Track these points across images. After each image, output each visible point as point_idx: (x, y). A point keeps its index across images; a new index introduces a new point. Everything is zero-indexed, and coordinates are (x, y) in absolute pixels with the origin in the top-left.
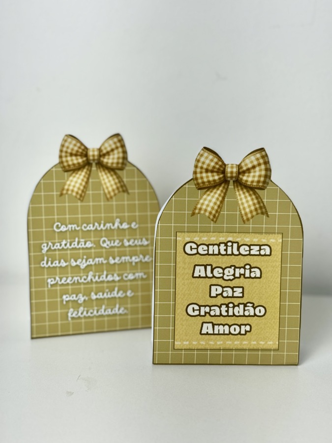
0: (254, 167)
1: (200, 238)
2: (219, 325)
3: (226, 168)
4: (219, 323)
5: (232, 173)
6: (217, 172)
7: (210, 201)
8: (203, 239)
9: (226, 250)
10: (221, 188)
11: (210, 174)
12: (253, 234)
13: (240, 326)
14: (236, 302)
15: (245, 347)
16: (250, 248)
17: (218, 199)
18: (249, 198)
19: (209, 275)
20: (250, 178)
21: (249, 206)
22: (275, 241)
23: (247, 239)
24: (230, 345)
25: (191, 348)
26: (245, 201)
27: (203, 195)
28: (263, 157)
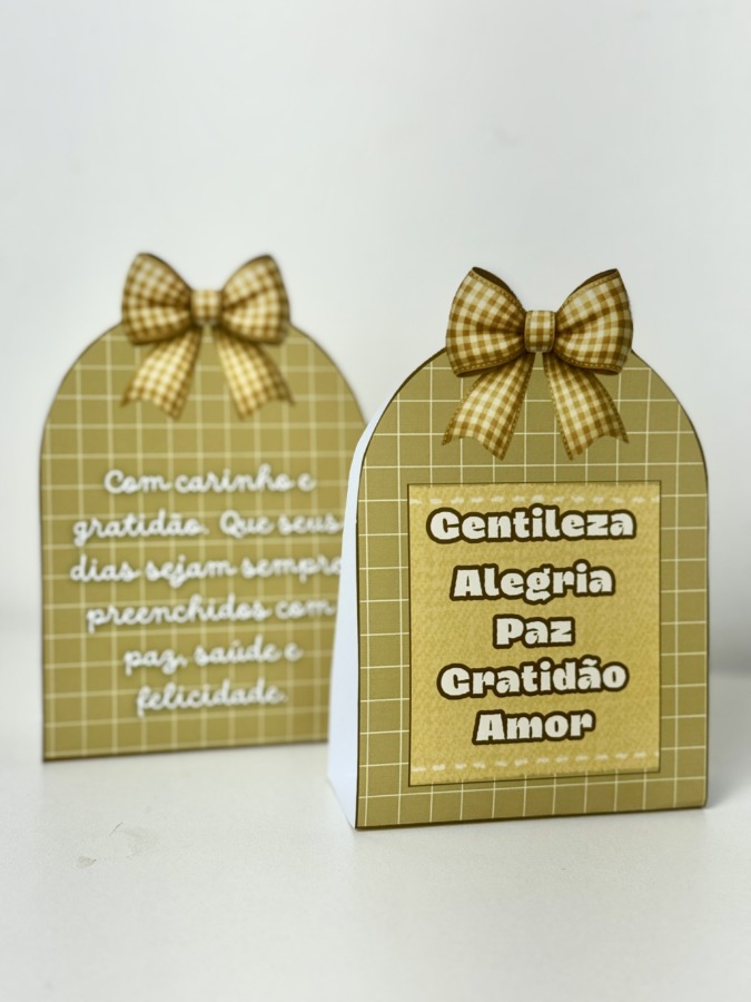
0: (593, 318)
1: (466, 499)
2: (518, 716)
3: (527, 321)
4: (519, 712)
5: (540, 332)
6: (505, 331)
7: (488, 405)
8: (473, 500)
9: (529, 527)
10: (514, 373)
11: (487, 337)
12: (591, 485)
13: (568, 717)
14: (558, 655)
15: (581, 770)
16: (585, 519)
17: (506, 400)
18: (581, 397)
19: (492, 591)
20: (582, 346)
21: (582, 417)
22: (644, 499)
23: (578, 498)
24: (546, 766)
25: (451, 780)
26: (572, 404)
27: (471, 391)
28: (614, 292)
